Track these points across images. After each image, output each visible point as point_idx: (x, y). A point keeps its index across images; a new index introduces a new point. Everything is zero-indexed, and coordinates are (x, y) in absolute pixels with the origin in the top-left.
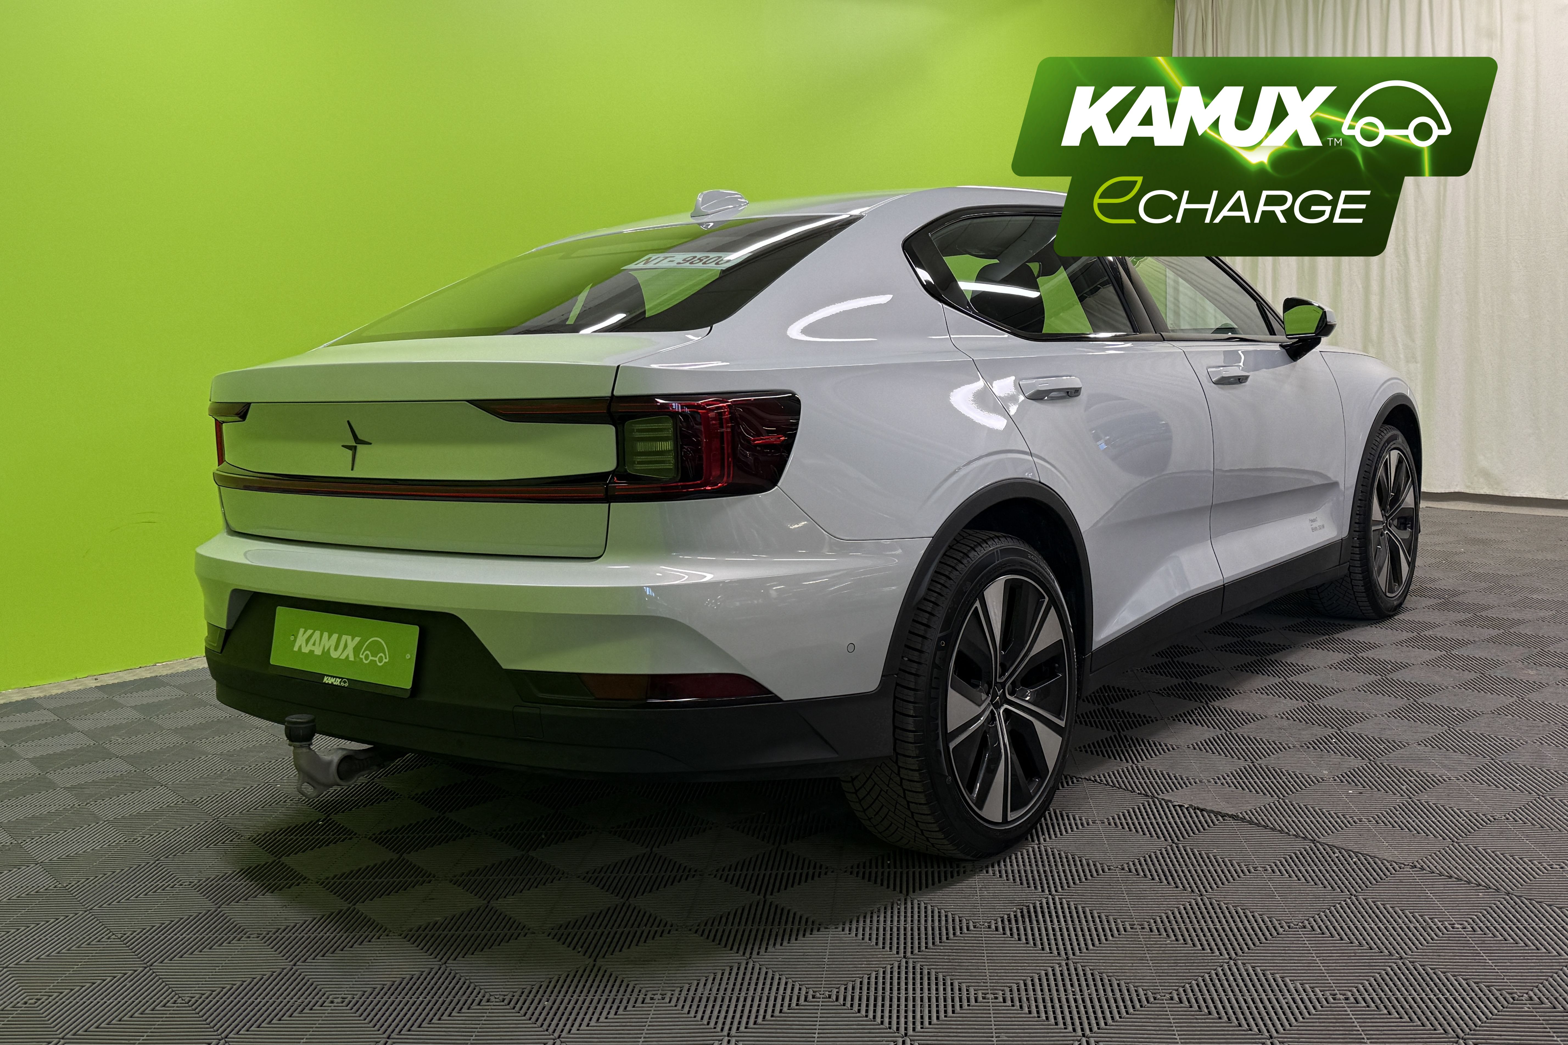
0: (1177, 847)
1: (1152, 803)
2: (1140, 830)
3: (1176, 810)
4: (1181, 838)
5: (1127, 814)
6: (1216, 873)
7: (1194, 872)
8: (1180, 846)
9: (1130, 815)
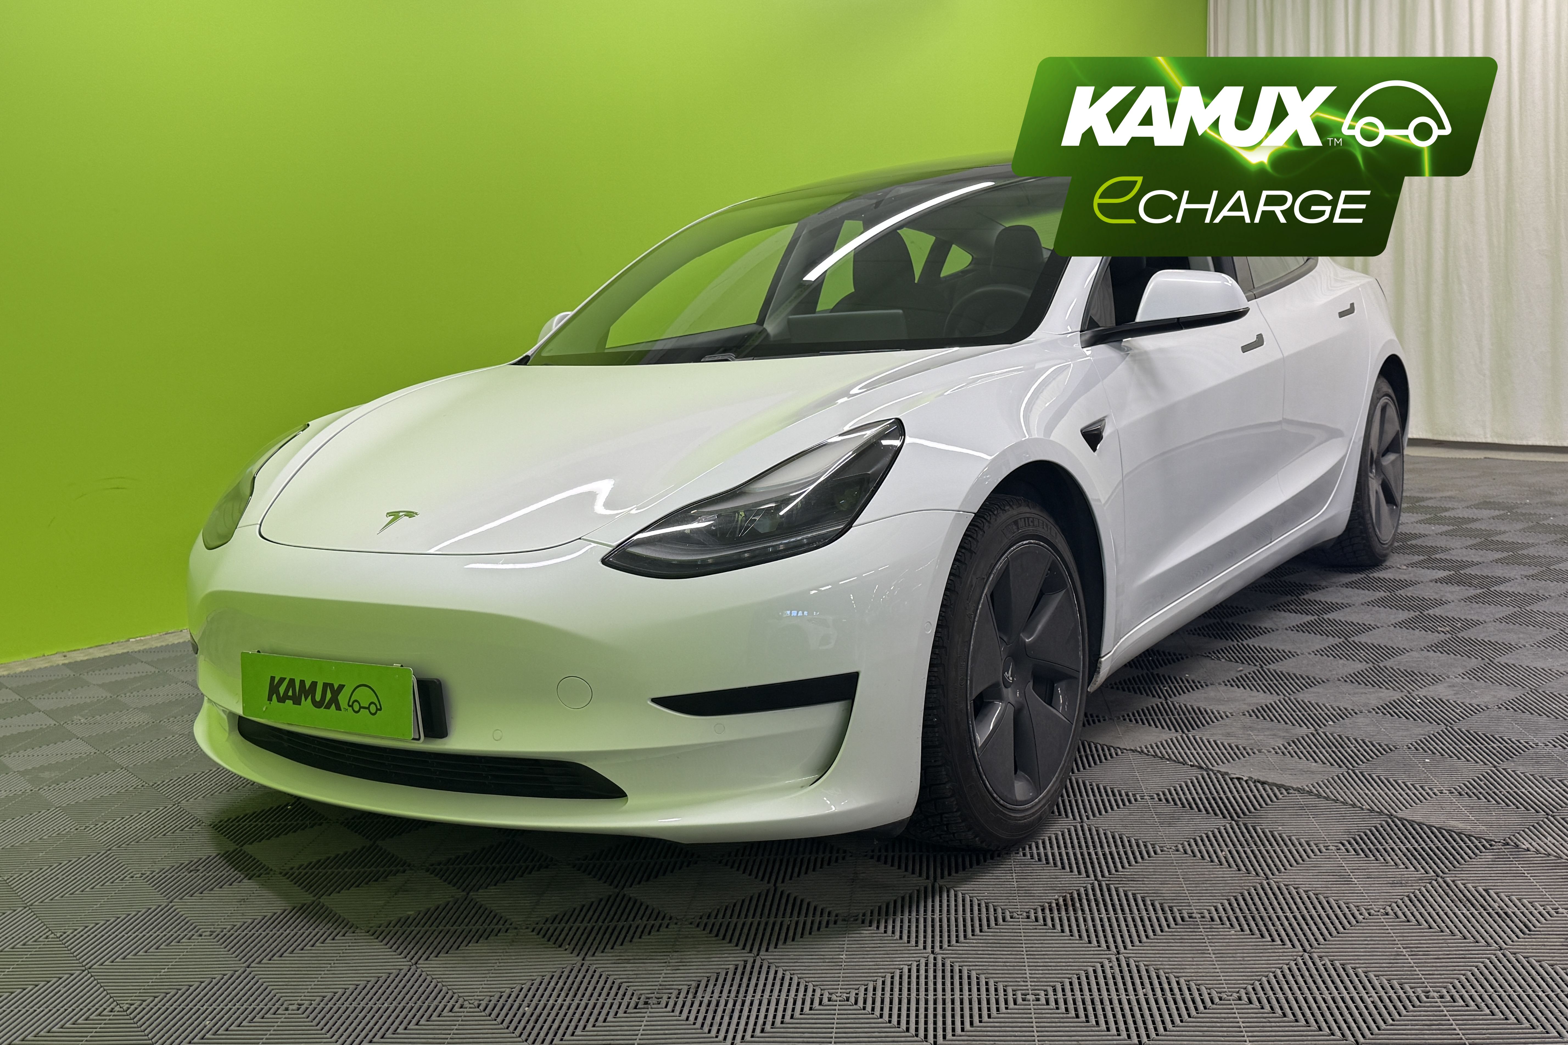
0: (1237, 825)
1: (1206, 776)
2: (1194, 806)
3: (1233, 784)
4: (1242, 815)
5: (1179, 789)
6: (1283, 853)
7: (1257, 852)
8: (1241, 823)
9: (1182, 790)
